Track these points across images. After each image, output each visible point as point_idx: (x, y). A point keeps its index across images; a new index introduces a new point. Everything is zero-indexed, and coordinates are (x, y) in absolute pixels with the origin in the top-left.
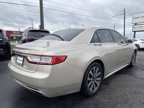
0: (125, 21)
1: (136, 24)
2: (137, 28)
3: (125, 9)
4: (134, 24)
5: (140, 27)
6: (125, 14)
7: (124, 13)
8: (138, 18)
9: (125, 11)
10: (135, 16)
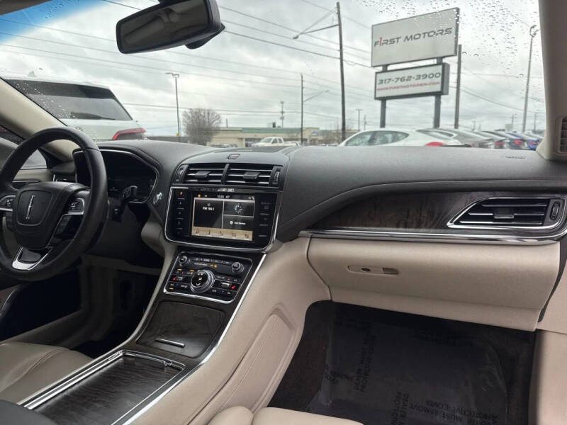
0: (341, 54)
1: (385, 67)
2: (392, 84)
3: (338, 5)
4: (380, 69)
5: (402, 79)
6: (340, 25)
7: (337, 23)
8: (392, 41)
9: (338, 13)
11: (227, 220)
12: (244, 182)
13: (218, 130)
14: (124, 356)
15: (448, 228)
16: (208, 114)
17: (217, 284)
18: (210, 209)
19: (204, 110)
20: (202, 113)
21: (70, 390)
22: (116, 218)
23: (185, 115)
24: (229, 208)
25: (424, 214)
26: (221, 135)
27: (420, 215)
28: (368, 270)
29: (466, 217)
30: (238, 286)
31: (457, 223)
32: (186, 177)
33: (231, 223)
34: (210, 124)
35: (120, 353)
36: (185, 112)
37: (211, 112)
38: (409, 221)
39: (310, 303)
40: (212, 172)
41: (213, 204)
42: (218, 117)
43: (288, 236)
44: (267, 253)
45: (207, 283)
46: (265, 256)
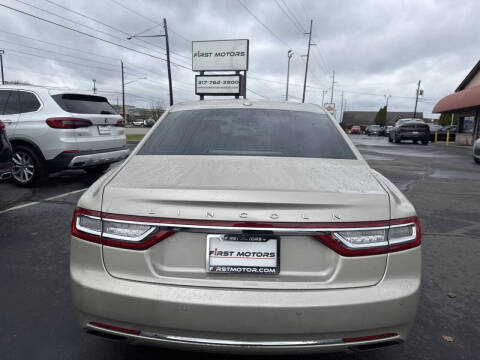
1: (202, 72)
2: (208, 85)
3: (165, 20)
4: (198, 74)
5: (214, 83)
6: (166, 36)
8: (206, 55)
9: (165, 27)
10: (197, 48)
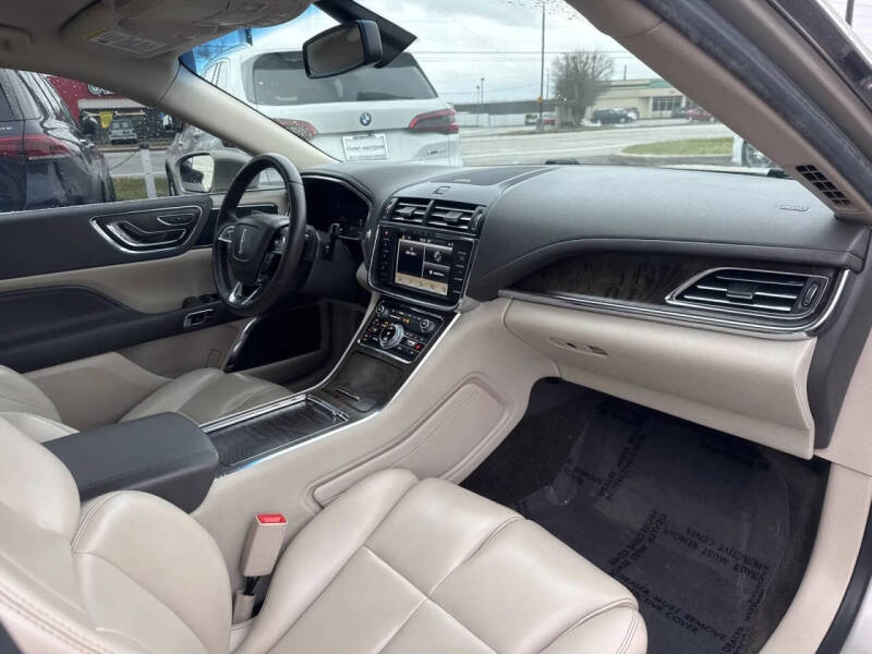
11: (427, 270)
12: (445, 225)
13: (607, 86)
14: (306, 400)
15: (665, 303)
16: (594, 58)
17: (404, 341)
18: (413, 254)
19: (588, 53)
20: (584, 58)
21: (249, 422)
22: (327, 256)
23: (556, 63)
24: (430, 255)
25: (642, 281)
26: (612, 93)
27: (636, 282)
28: (574, 346)
29: (692, 290)
30: (422, 346)
31: (680, 297)
32: (394, 213)
33: (431, 272)
34: (594, 77)
35: (303, 397)
36: (557, 59)
37: (598, 56)
38: (622, 289)
39: (537, 379)
40: (419, 209)
41: (416, 249)
42: (610, 63)
43: (486, 294)
44: (462, 313)
45: (395, 338)
46: (458, 315)
